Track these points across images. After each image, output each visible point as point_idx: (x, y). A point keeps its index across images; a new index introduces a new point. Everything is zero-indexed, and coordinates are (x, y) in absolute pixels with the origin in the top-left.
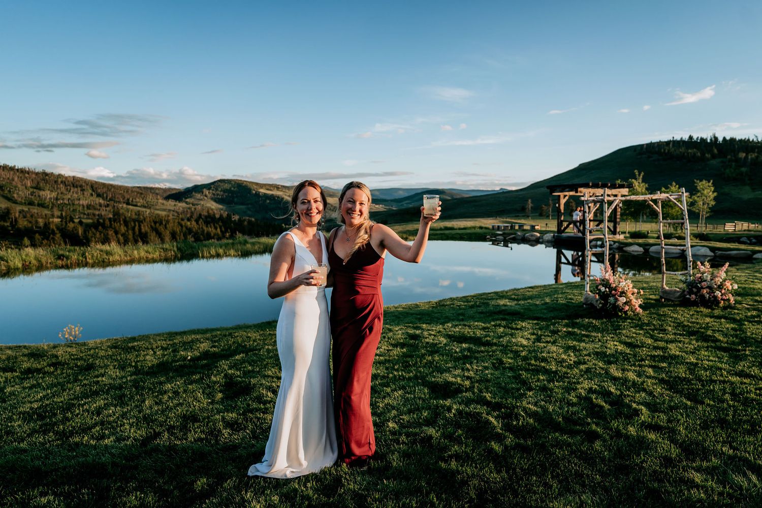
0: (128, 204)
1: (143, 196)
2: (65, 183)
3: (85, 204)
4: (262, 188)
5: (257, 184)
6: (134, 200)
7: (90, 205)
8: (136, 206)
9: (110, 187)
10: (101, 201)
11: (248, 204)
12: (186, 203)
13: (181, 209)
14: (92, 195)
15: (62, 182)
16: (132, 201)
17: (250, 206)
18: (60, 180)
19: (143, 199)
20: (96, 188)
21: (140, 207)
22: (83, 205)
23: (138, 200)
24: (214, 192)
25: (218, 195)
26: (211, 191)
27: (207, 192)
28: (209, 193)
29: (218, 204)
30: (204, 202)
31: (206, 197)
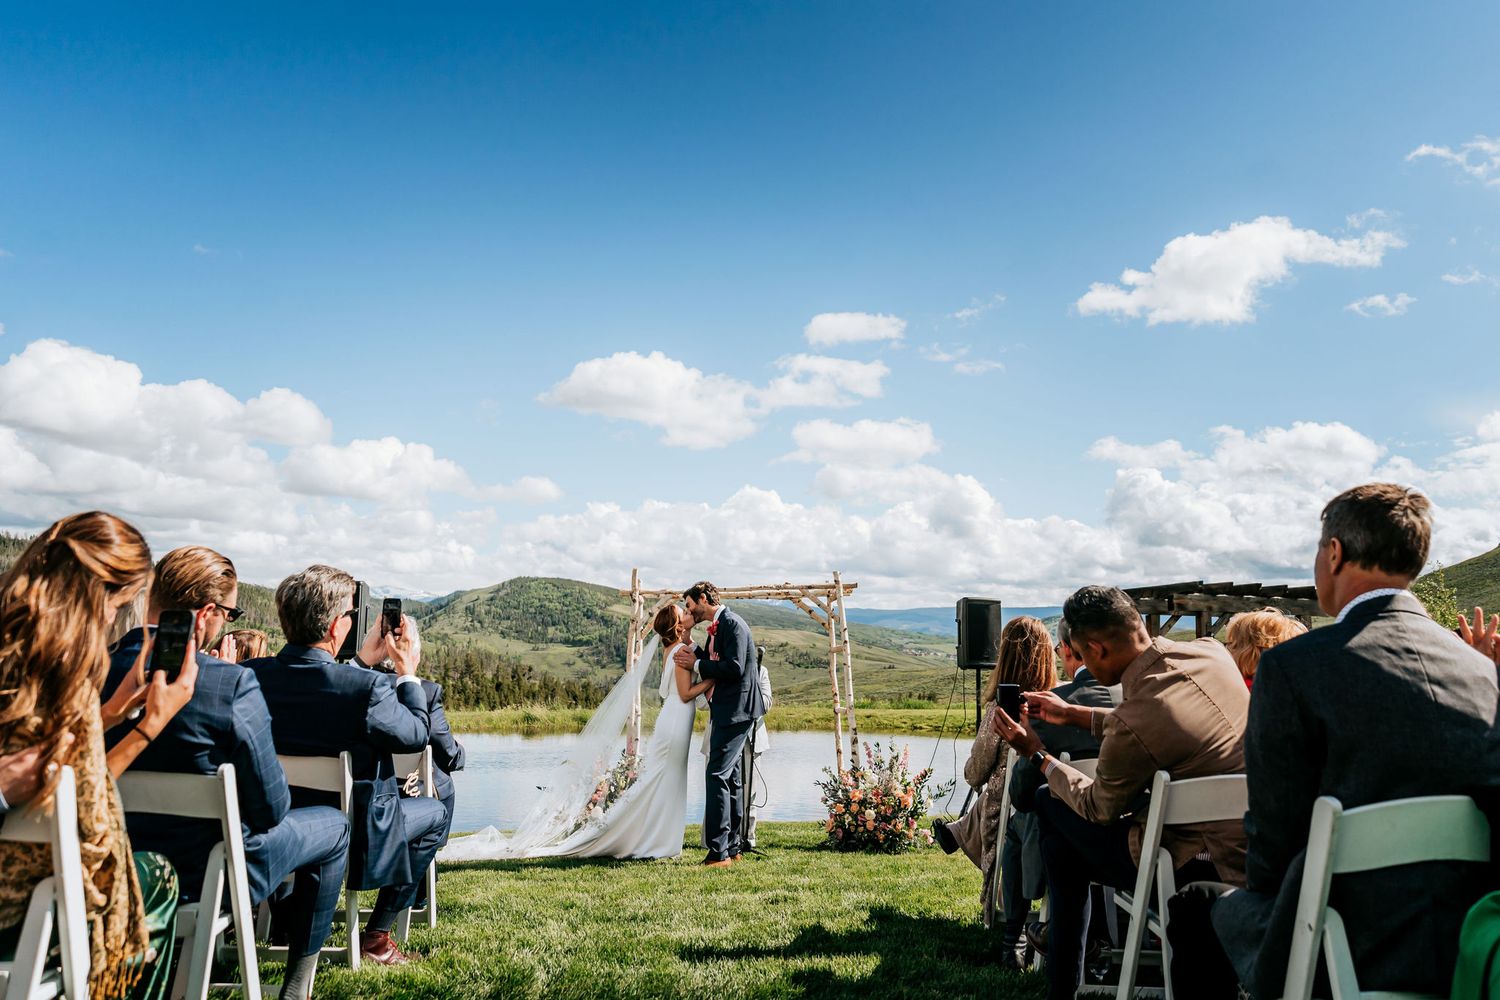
4: (618, 602)
5: (607, 591)
11: (580, 643)
17: (582, 649)
24: (500, 611)
25: (508, 618)
26: (493, 608)
27: (483, 611)
28: (488, 613)
29: (506, 641)
30: (473, 636)
31: (480, 622)
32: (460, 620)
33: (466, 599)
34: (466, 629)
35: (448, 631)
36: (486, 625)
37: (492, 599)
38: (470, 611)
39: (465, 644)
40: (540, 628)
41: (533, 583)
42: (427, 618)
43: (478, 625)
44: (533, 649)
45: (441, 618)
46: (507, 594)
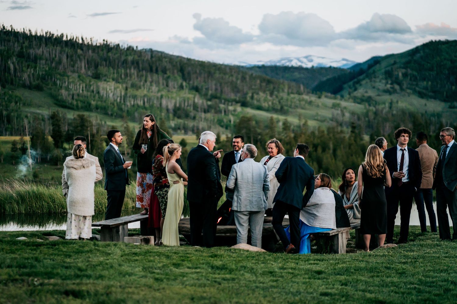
0: (244, 104)
1: (271, 86)
2: (138, 63)
3: (171, 106)
6: (255, 96)
7: (179, 109)
8: (259, 108)
9: (212, 71)
10: (199, 100)
12: (356, 100)
13: (347, 115)
14: (181, 87)
15: (133, 62)
16: (252, 98)
18: (130, 58)
19: (271, 95)
20: (189, 73)
21: (267, 110)
22: (168, 110)
23: (261, 94)
24: (415, 73)
25: (424, 79)
26: (409, 71)
27: (400, 75)
28: (405, 75)
29: (423, 101)
30: (394, 97)
31: (399, 84)
32: (381, 85)
33: (384, 64)
34: (387, 91)
35: (371, 93)
36: (405, 86)
37: (408, 62)
38: (389, 74)
39: (387, 105)
40: (454, 88)
41: (444, 46)
42: (351, 83)
43: (397, 87)
44: (450, 107)
45: (364, 82)
46: (421, 57)
